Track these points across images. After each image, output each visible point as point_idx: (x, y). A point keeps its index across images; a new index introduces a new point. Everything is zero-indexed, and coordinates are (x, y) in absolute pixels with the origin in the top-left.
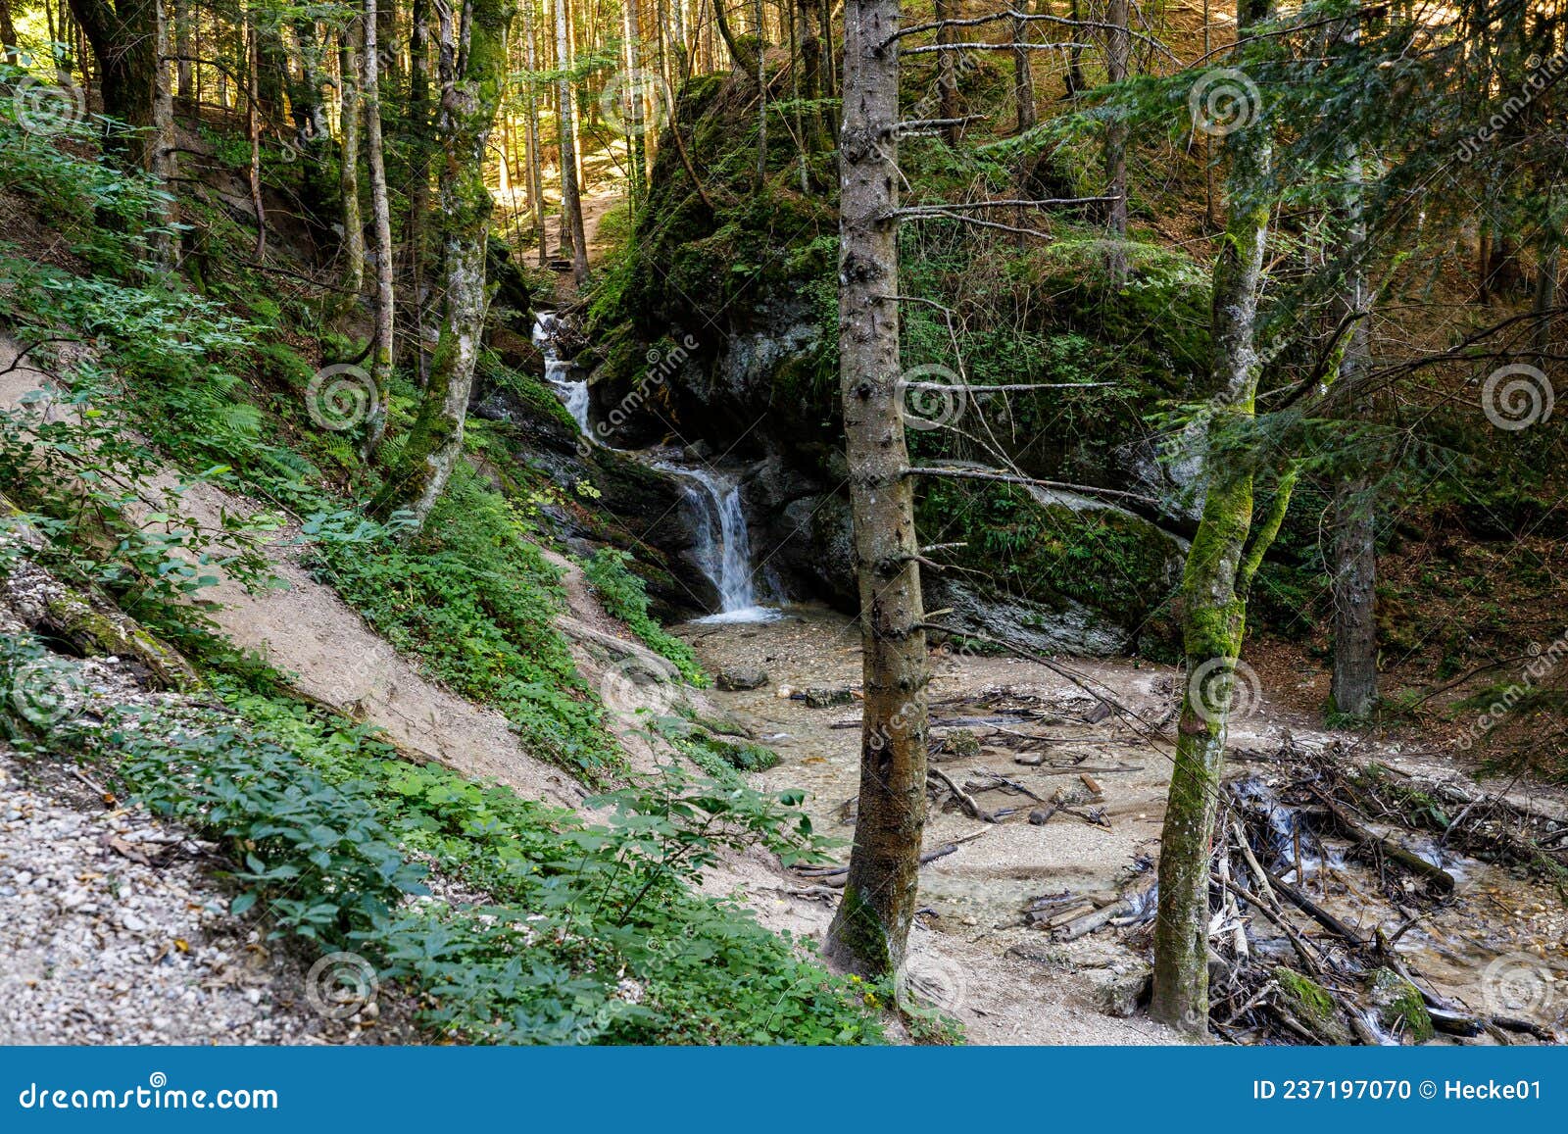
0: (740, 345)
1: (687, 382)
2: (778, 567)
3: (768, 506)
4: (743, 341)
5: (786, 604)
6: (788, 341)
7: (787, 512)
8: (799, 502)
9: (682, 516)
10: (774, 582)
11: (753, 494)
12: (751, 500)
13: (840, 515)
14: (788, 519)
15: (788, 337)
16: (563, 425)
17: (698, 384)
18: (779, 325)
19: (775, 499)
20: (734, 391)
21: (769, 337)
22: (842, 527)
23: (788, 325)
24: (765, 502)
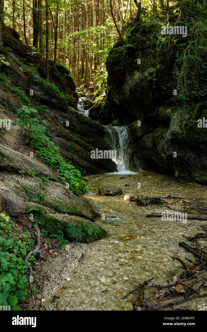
0: (129, 78)
1: (113, 99)
2: (139, 158)
3: (137, 136)
4: (130, 76)
5: (141, 170)
6: (146, 74)
7: (144, 138)
8: (148, 135)
9: (106, 139)
10: (137, 163)
11: (132, 132)
12: (131, 134)
13: (163, 133)
14: (144, 141)
15: (146, 72)
16: (61, 99)
17: (117, 99)
18: (143, 68)
19: (139, 134)
20: (127, 96)
21: (139, 72)
22: (163, 138)
23: (146, 68)
24: (136, 134)
